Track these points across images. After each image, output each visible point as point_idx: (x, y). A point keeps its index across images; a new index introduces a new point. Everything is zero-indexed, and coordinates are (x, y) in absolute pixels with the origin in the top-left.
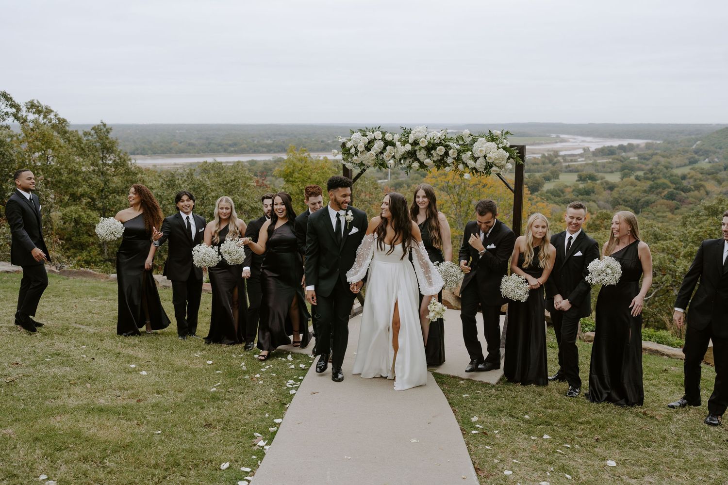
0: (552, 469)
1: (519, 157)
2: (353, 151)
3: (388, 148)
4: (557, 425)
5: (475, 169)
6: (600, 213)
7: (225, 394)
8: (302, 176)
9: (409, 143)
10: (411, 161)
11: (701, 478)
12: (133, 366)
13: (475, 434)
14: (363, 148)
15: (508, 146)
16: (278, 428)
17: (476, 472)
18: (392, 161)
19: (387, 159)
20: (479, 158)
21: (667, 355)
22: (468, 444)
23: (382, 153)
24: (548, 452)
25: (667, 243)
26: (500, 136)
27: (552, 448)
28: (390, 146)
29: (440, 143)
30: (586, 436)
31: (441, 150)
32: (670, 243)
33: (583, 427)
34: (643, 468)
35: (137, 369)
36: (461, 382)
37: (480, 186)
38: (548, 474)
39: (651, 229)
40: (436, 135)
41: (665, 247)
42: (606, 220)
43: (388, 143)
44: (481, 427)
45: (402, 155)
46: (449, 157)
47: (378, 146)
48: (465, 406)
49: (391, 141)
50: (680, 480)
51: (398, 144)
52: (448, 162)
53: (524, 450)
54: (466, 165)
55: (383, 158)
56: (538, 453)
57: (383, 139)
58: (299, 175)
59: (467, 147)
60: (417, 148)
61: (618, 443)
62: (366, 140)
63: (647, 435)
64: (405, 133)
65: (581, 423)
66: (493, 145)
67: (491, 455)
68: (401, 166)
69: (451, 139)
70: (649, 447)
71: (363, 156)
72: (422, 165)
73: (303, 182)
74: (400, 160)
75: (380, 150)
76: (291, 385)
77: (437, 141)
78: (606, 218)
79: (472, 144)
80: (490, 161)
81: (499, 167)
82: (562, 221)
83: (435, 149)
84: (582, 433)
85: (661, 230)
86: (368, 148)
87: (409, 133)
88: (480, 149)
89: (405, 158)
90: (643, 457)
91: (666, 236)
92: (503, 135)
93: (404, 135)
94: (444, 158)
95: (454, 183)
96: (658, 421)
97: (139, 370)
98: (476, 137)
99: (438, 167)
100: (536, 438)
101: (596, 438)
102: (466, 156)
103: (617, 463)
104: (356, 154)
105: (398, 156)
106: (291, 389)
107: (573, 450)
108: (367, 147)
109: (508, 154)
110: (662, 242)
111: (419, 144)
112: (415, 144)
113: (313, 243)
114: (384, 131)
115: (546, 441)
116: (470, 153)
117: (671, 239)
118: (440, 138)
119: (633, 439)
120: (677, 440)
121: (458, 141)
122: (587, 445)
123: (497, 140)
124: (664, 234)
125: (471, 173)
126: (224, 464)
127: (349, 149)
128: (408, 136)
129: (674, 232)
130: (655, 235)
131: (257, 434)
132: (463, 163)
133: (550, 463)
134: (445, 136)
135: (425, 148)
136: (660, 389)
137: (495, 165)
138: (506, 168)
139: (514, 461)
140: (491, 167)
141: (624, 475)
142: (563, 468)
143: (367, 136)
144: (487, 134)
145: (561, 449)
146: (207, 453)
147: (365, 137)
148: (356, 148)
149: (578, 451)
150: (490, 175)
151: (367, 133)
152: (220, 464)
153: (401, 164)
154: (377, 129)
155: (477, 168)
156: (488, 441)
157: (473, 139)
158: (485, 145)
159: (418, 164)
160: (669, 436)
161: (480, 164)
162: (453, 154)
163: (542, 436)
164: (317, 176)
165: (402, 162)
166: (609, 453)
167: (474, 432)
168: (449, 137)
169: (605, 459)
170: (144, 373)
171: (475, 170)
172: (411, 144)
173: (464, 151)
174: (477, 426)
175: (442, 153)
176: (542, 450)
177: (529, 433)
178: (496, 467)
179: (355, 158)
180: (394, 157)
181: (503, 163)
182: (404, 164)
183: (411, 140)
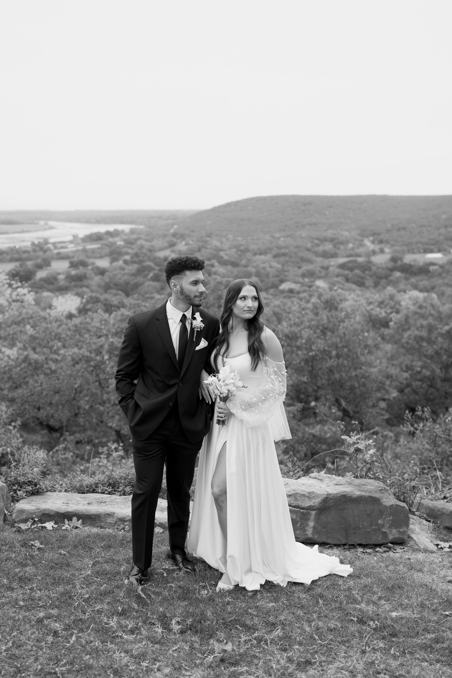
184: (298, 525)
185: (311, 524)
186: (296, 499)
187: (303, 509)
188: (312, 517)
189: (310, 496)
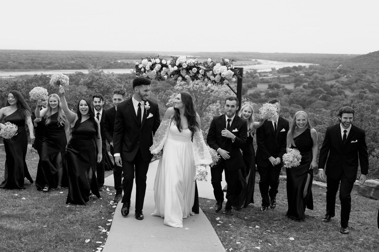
0: (261, 241)
1: (240, 74)
2: (143, 70)
3: (164, 68)
4: (262, 222)
5: (214, 81)
6: (282, 108)
7: (76, 208)
8: (98, 84)
9: (176, 66)
10: (177, 76)
11: (337, 244)
12: (16, 195)
13: (219, 226)
14: (149, 69)
15: (233, 68)
16: (111, 224)
17: (222, 243)
18: (166, 77)
19: (163, 75)
20: (216, 75)
21: (321, 187)
22: (215, 231)
23: (160, 71)
24: (258, 234)
25: (322, 126)
26: (229, 62)
27: (261, 232)
28: (165, 67)
29: (194, 66)
30: (278, 227)
31: (195, 70)
32: (323, 126)
33: (276, 222)
34: (308, 241)
35: (19, 196)
36: (208, 201)
37: (209, 91)
38: (259, 243)
39: (312, 118)
40: (192, 61)
41: (321, 128)
42: (286, 113)
43: (163, 66)
44: (222, 223)
45: (172, 73)
46: (199, 74)
47: (158, 67)
48: (212, 213)
49: (165, 64)
50: (327, 245)
51: (170, 66)
52: (199, 77)
53: (246, 233)
54: (209, 79)
55: (160, 74)
56: (253, 234)
57: (161, 63)
58: (96, 84)
59: (210, 68)
60: (181, 69)
61: (295, 229)
62: (150, 64)
63: (311, 226)
64: (173, 60)
65: (275, 221)
66: (225, 67)
67: (228, 235)
68: (171, 79)
69: (200, 64)
70: (311, 231)
71: (149, 73)
72: (184, 79)
73: (99, 88)
74: (171, 76)
75: (158, 70)
76: (112, 203)
77: (193, 65)
78: (286, 112)
79: (213, 67)
80: (223, 77)
81: (228, 80)
82: (259, 113)
83: (191, 70)
84: (276, 225)
85: (318, 118)
86: (152, 69)
87: (176, 60)
88: (217, 70)
89: (173, 75)
90: (308, 236)
91: (321, 122)
92: (231, 62)
93: (173, 61)
94: (196, 74)
95: (194, 89)
96: (316, 219)
97: (20, 197)
98: (215, 63)
99: (193, 80)
100: (252, 227)
101: (284, 227)
102: (209, 74)
103: (295, 239)
104: (145, 72)
105: (169, 74)
106: (113, 205)
107: (271, 233)
108: (151, 67)
109: (233, 73)
110: (319, 125)
111: (182, 66)
112: (180, 66)
113: (120, 124)
114: (161, 58)
115: (258, 229)
116: (212, 72)
117: (324, 124)
118: (194, 63)
119: (303, 227)
120: (326, 227)
121: (204, 65)
122: (279, 230)
123: (227, 64)
125: (212, 83)
126: (87, 240)
127: (141, 69)
128: (175, 62)
129: (326, 119)
130: (315, 121)
131: (100, 227)
132: (208, 78)
133: (260, 238)
134: (197, 62)
135: (186, 69)
136: (317, 204)
137: (226, 79)
138: (232, 81)
139: (241, 238)
140: (224, 80)
141: (298, 243)
142: (267, 241)
143: (151, 61)
144: (221, 61)
145: (265, 233)
146: (76, 235)
147: (150, 62)
148: (145, 68)
149: (274, 234)
150: (223, 85)
151: (152, 60)
152: (85, 241)
153: (171, 78)
154: (157, 57)
155: (215, 80)
156: (226, 229)
157: (213, 64)
158: (220, 67)
159: (181, 78)
160: (321, 226)
161: (217, 78)
162: (202, 72)
163: (255, 227)
164: (108, 84)
165: (172, 76)
166: (290, 234)
167: (218, 225)
168: (199, 62)
169: (288, 237)
170: (24, 198)
172: (177, 66)
173: (208, 71)
174: (220, 222)
175: (195, 72)
176: (255, 233)
177: (248, 225)
178: (232, 241)
179: (144, 74)
180: (167, 74)
181: (231, 77)
182: (173, 78)
183: (177, 64)
184: (368, 192)
185: (372, 192)
186: (368, 184)
187: (370, 187)
188: (373, 190)
189: (373, 184)
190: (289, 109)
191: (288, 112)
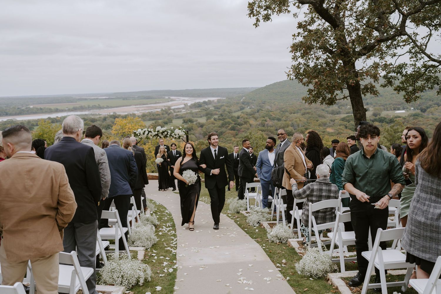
2: (139, 134)
3: (150, 133)
6: (199, 142)
9: (156, 132)
10: (157, 136)
14: (142, 134)
18: (151, 137)
23: (148, 134)
26: (182, 128)
31: (166, 133)
43: (149, 132)
47: (147, 133)
51: (153, 132)
52: (168, 136)
54: (173, 137)
55: (148, 136)
57: (148, 131)
59: (173, 132)
60: (159, 133)
62: (143, 131)
66: (180, 131)
69: (168, 130)
72: (160, 137)
80: (180, 135)
81: (182, 137)
83: (164, 133)
86: (144, 134)
88: (176, 132)
89: (155, 136)
93: (154, 129)
94: (166, 135)
98: (175, 129)
99: (165, 138)
102: (173, 134)
104: (140, 135)
105: (153, 135)
111: (159, 131)
118: (165, 130)
121: (170, 130)
124: (230, 150)
127: (137, 134)
140: (180, 137)
144: (178, 128)
158: (178, 131)
161: (177, 136)
162: (169, 134)
171: (176, 138)
180: (151, 135)
181: (183, 135)
182: (155, 138)
183: (157, 130)
190: (204, 142)
191: (204, 144)
